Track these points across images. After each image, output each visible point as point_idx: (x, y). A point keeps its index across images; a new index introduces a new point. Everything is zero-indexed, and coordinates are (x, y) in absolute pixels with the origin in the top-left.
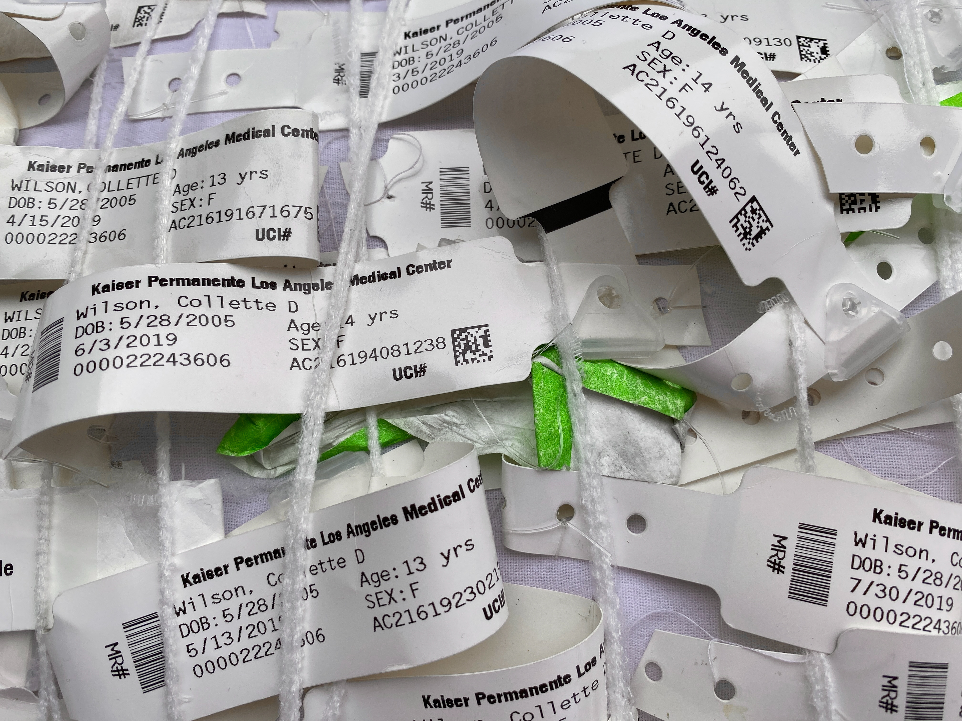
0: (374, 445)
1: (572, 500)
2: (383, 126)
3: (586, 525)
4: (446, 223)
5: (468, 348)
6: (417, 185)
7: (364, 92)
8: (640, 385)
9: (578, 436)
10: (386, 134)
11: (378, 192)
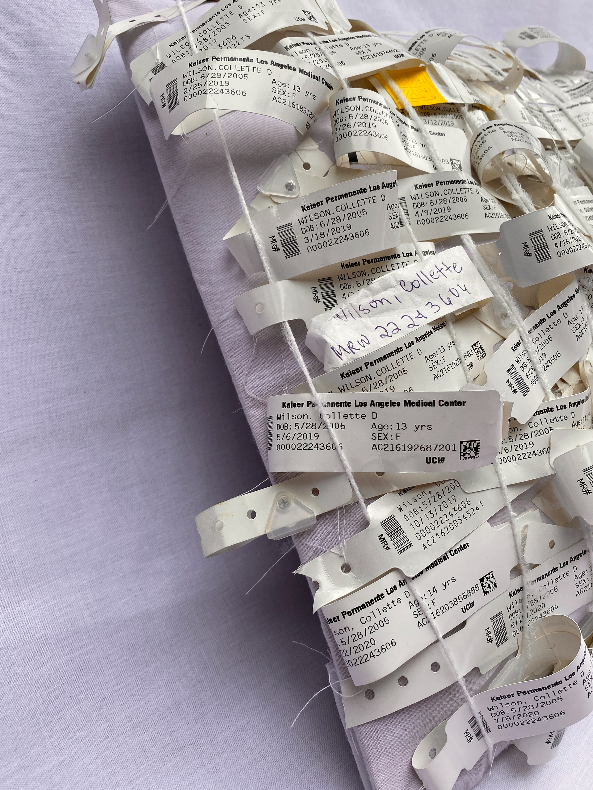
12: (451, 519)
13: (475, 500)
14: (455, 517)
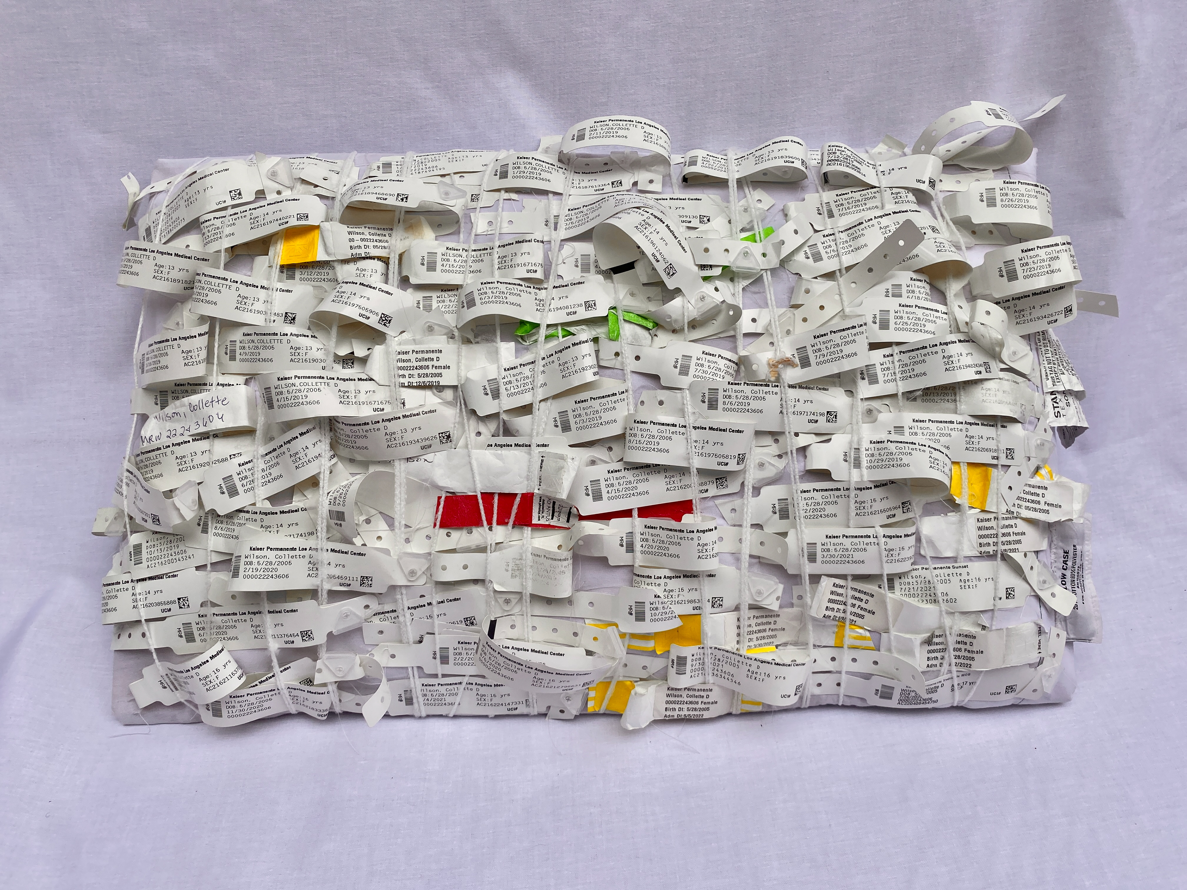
0: (560, 335)
1: (619, 351)
2: (562, 240)
3: (623, 358)
4: (582, 271)
5: (589, 306)
6: (573, 260)
7: (556, 229)
8: (640, 319)
9: (621, 331)
10: (563, 243)
11: (560, 261)
12: (170, 558)
13: (190, 552)
14: (174, 557)
